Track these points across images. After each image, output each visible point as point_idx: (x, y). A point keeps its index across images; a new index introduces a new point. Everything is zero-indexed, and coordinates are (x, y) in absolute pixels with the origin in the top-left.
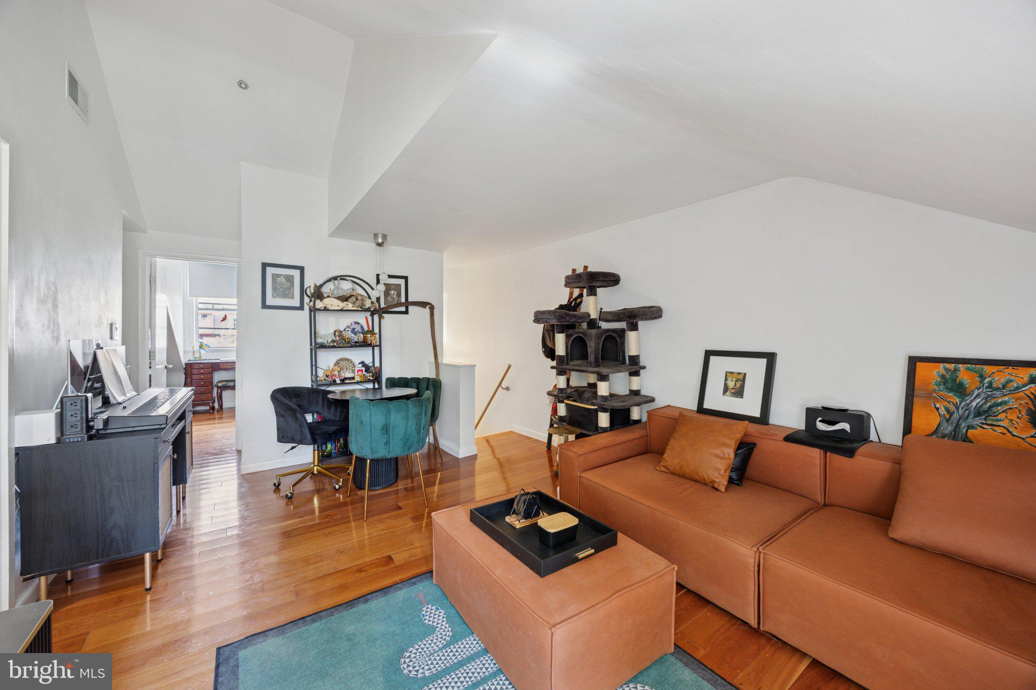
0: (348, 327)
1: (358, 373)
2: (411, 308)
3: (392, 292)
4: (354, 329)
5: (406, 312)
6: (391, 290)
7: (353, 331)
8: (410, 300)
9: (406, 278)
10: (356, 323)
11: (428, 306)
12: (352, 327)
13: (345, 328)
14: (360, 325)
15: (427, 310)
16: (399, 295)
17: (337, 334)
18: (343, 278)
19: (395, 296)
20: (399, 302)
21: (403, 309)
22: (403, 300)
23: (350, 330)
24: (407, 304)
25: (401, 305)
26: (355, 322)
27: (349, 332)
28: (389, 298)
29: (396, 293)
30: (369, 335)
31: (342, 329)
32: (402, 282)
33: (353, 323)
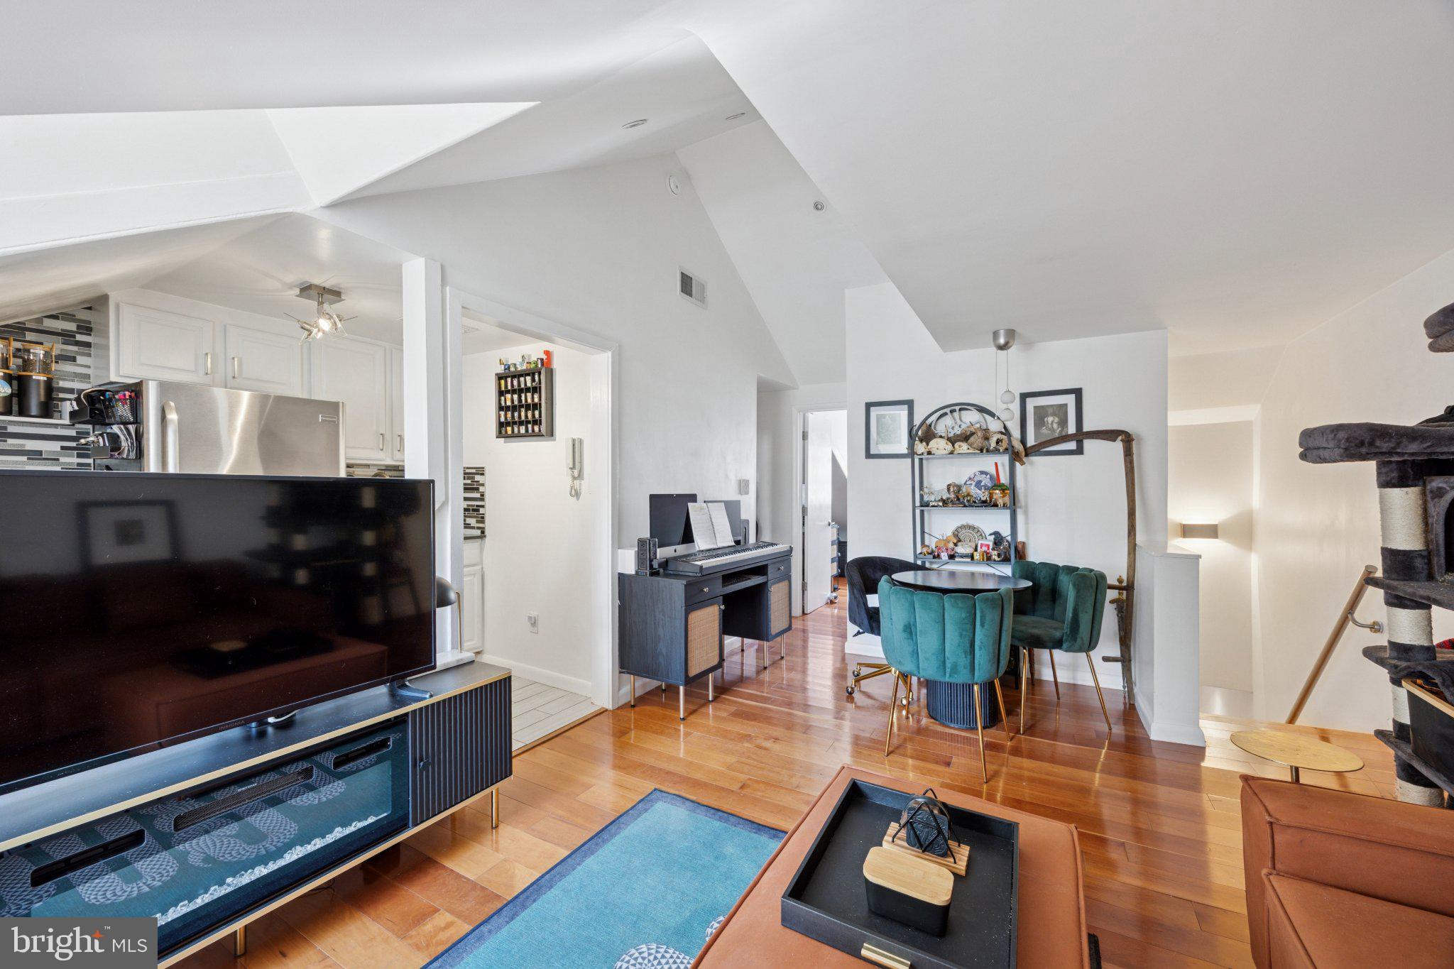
0: (970, 479)
1: (981, 548)
2: (1087, 444)
3: (1050, 419)
4: (980, 482)
5: (1079, 451)
6: (1047, 416)
7: (978, 484)
8: (1086, 428)
9: (1078, 393)
10: (982, 473)
11: (1120, 438)
12: (976, 479)
13: (966, 481)
14: (988, 476)
15: (1118, 446)
16: (1063, 423)
17: (952, 489)
18: (964, 407)
19: (1055, 426)
20: (1064, 434)
21: (1072, 445)
22: (1072, 429)
23: (974, 484)
24: (1081, 436)
25: (1065, 438)
26: (980, 472)
27: (972, 487)
28: (1044, 430)
29: (1057, 420)
30: (997, 491)
31: (961, 481)
32: (1070, 400)
33: (977, 474)
